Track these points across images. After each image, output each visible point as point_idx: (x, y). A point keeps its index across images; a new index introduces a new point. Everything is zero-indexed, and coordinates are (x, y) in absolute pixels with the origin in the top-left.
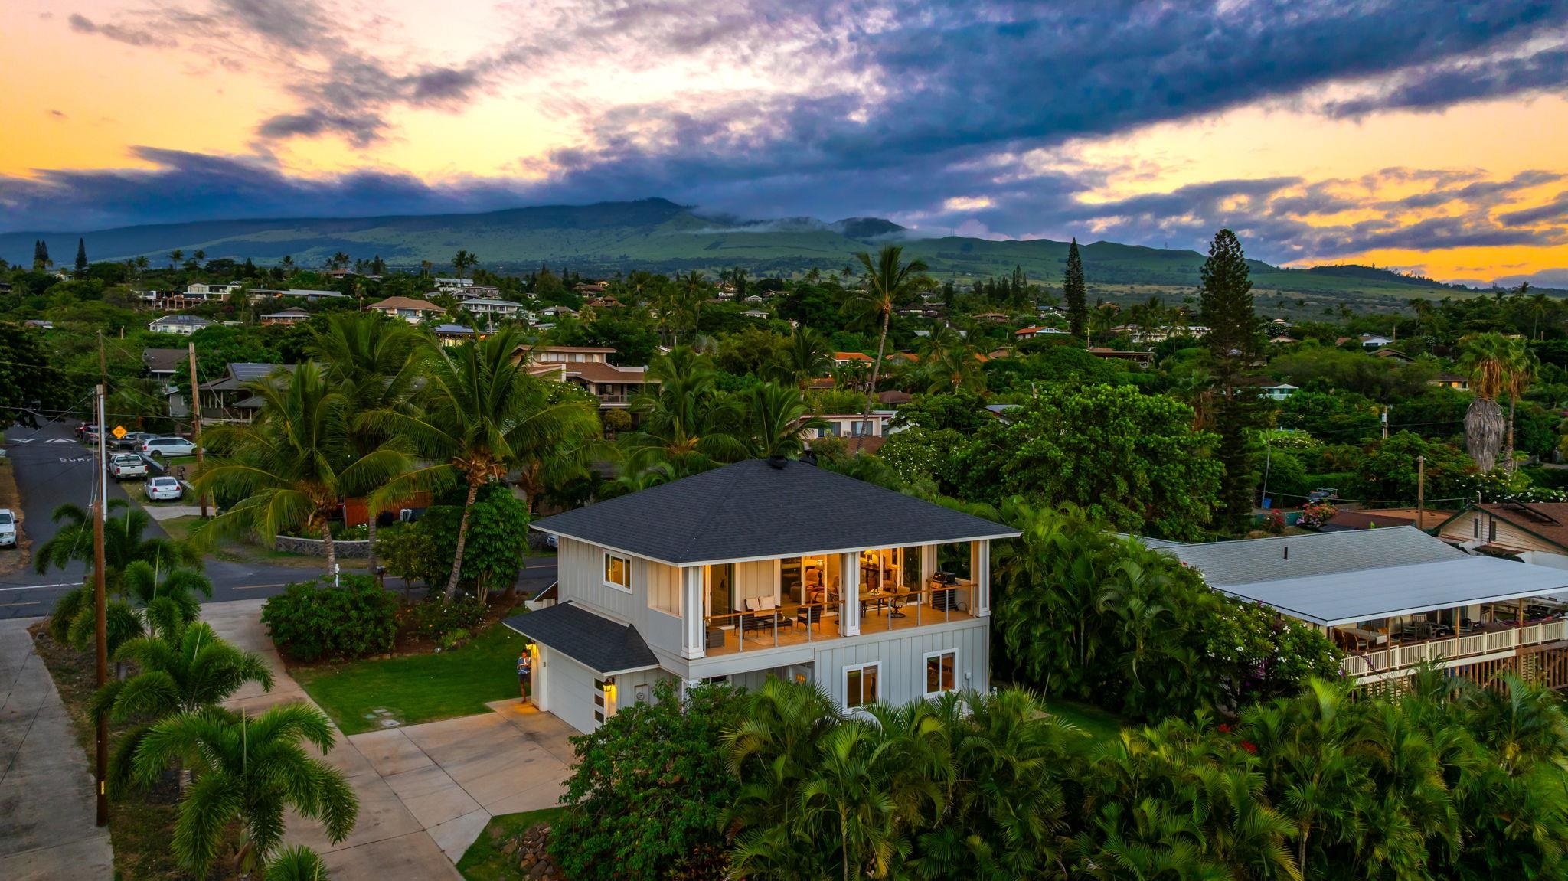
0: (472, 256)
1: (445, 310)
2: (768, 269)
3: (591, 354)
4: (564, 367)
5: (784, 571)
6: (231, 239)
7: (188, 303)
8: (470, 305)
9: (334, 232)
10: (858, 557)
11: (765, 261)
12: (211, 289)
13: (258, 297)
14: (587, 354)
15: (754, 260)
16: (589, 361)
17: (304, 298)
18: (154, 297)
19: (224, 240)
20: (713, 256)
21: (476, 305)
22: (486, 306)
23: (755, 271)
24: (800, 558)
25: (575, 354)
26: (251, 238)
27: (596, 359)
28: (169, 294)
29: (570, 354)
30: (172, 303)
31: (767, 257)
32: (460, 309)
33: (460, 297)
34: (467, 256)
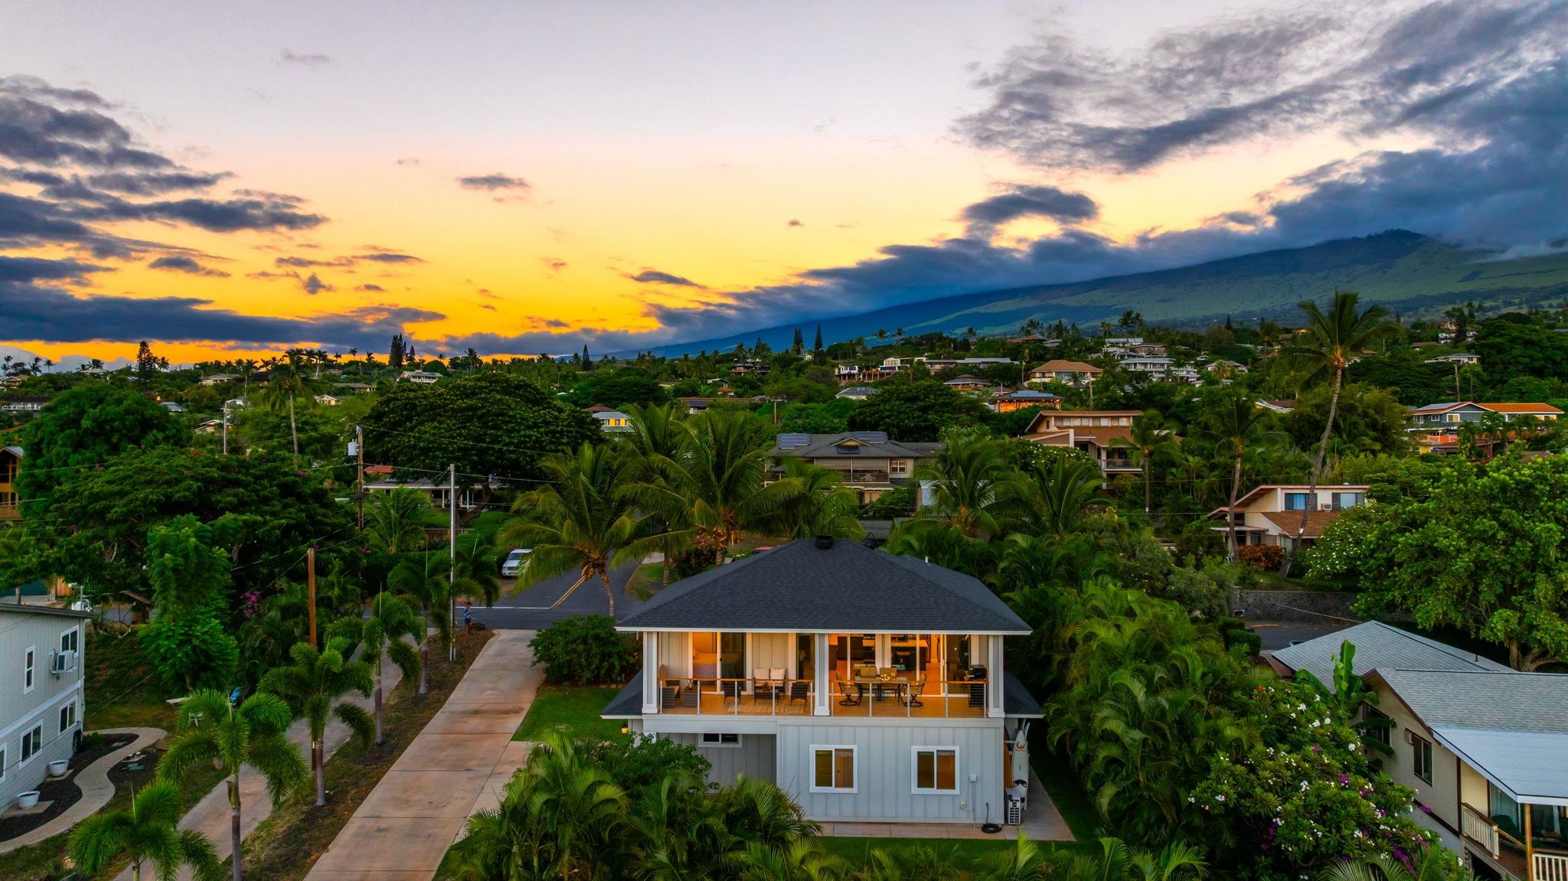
0: (1138, 315)
1: (1101, 370)
2: (1546, 298)
3: (1118, 418)
4: (1071, 432)
5: (894, 649)
6: (965, 312)
7: (882, 375)
8: (1129, 364)
9: (1054, 298)
10: (826, 639)
11: (1542, 289)
12: (902, 361)
13: (938, 367)
14: (1113, 418)
15: (1526, 289)
16: (1115, 424)
17: (975, 366)
18: (855, 371)
19: (959, 313)
20: (1467, 290)
21: (1135, 364)
22: (1146, 364)
23: (1526, 302)
24: (874, 635)
25: (1100, 418)
26: (981, 309)
27: (1124, 422)
28: (868, 368)
29: (1094, 418)
30: (870, 375)
31: (1549, 284)
32: (1118, 369)
33: (1122, 357)
34: (1133, 316)
